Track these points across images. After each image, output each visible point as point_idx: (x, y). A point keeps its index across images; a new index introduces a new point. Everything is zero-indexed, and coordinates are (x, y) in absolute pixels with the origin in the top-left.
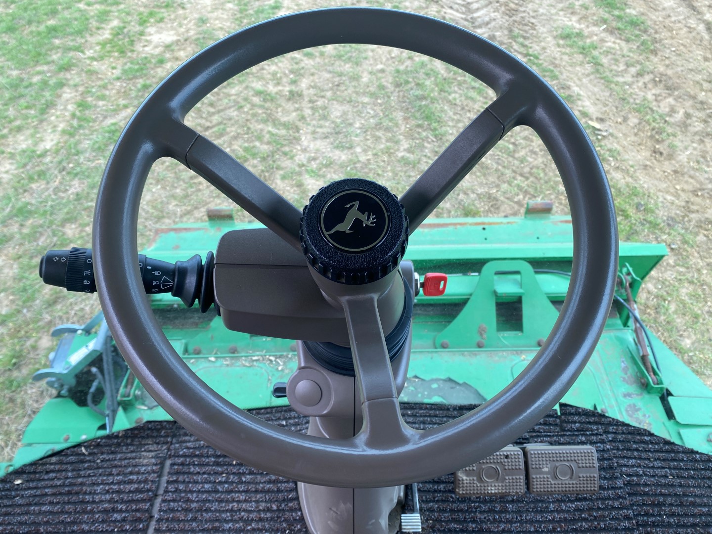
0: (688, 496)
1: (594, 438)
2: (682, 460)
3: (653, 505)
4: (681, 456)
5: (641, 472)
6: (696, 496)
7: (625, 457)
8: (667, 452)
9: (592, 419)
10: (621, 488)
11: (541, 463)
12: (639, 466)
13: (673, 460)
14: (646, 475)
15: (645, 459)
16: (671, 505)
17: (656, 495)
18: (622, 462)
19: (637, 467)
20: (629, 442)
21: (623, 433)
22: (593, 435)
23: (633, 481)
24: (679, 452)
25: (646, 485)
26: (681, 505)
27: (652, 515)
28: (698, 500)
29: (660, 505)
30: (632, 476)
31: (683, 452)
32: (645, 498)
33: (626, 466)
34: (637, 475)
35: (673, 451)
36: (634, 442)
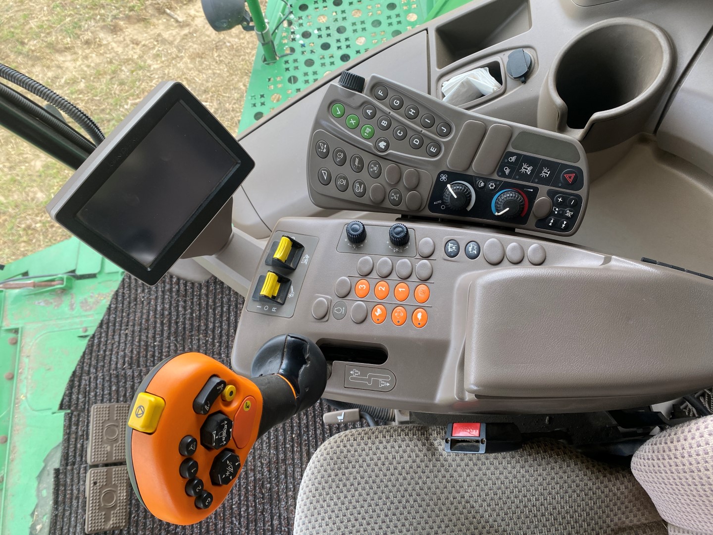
0: (141, 322)
1: (93, 385)
2: (115, 318)
3: (146, 350)
4: (112, 319)
5: (122, 353)
6: (142, 316)
7: (110, 362)
8: (108, 328)
9: (77, 383)
10: (133, 372)
11: (103, 453)
12: (117, 353)
13: (114, 325)
14: (125, 349)
15: (112, 347)
16: (147, 337)
17: (139, 346)
18: (113, 366)
19: (118, 355)
20: (98, 356)
21: (90, 359)
22: (90, 385)
23: (128, 361)
24: (109, 319)
25: (132, 352)
26: (147, 329)
27: (154, 352)
28: (144, 317)
29: (147, 345)
30: (124, 360)
31: (109, 316)
32: (141, 355)
33: (117, 364)
34: (124, 356)
35: (108, 323)
36: (99, 351)
